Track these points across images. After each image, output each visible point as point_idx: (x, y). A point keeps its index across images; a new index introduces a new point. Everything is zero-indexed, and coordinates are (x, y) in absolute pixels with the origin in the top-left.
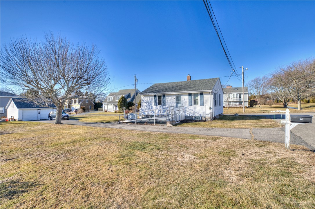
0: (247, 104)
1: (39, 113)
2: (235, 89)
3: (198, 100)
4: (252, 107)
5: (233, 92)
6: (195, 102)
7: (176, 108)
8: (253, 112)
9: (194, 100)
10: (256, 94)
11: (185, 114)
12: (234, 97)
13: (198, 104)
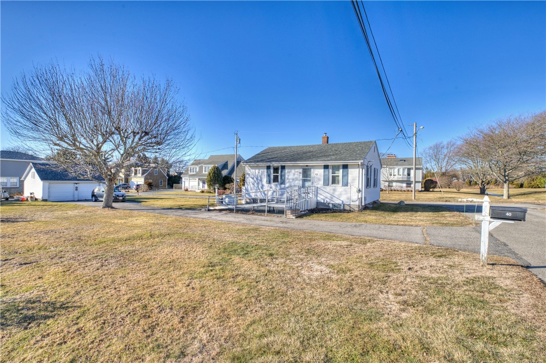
0: (419, 187)
1: (76, 190)
2: (401, 160)
3: (339, 176)
4: (428, 191)
5: (397, 165)
6: (335, 180)
7: (302, 189)
8: (429, 200)
9: (332, 176)
10: (436, 170)
11: (317, 198)
12: (398, 174)
13: (338, 183)
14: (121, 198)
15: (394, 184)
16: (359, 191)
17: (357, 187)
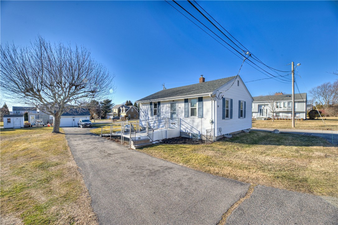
0: (303, 116)
1: (74, 121)
2: (287, 96)
3: (196, 109)
4: (313, 119)
5: (283, 100)
6: (193, 113)
9: (191, 108)
10: (324, 104)
11: (180, 128)
12: (284, 107)
13: (196, 115)
14: (89, 125)
15: (281, 114)
16: (212, 122)
17: (211, 118)
